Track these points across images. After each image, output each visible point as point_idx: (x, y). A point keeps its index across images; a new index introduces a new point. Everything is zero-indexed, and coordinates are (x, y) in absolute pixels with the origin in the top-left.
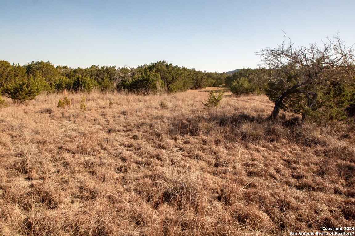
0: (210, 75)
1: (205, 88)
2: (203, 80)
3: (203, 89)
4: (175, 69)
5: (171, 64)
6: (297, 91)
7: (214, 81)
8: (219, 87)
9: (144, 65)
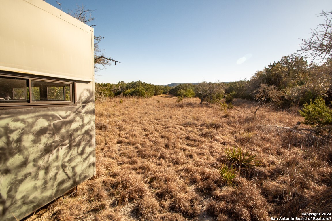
0: (159, 87)
1: (160, 95)
2: (159, 91)
3: (159, 96)
4: (147, 85)
5: (144, 82)
6: (208, 96)
7: (163, 91)
8: (166, 94)
9: (122, 82)
